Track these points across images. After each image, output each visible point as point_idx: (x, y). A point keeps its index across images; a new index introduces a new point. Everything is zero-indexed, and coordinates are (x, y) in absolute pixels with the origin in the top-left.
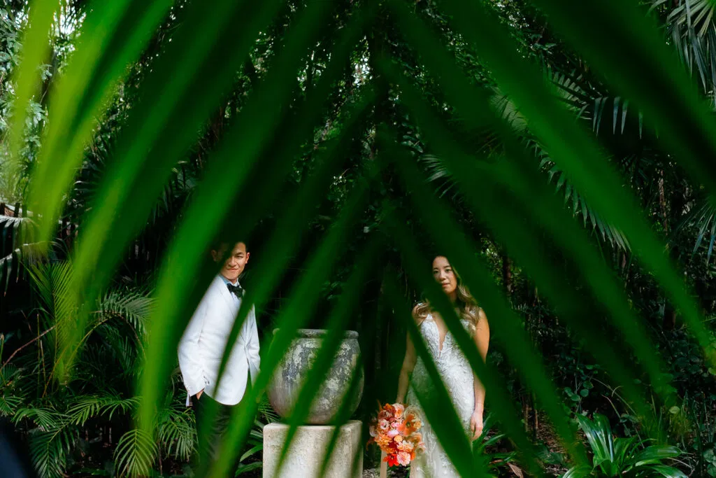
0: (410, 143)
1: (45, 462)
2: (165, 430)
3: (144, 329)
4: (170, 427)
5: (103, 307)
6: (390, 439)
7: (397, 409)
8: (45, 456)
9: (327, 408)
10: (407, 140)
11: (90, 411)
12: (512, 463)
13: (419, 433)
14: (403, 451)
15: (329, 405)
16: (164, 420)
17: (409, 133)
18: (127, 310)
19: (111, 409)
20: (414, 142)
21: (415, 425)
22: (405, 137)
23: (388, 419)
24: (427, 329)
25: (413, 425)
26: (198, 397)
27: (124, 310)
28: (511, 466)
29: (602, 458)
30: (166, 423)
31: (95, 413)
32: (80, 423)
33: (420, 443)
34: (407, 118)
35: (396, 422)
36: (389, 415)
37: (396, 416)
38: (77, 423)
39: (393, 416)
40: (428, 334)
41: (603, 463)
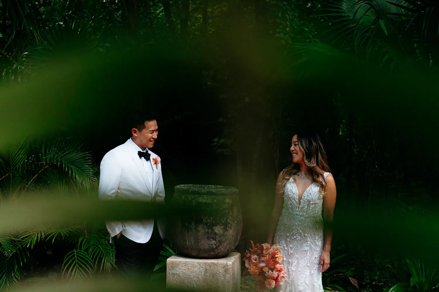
0: (282, 35)
1: (5, 275)
2: (93, 251)
3: (77, 176)
4: (96, 248)
5: (46, 159)
6: (260, 269)
7: (265, 248)
8: (4, 270)
9: (215, 247)
10: (279, 33)
11: (38, 236)
12: (351, 276)
13: (282, 265)
14: (269, 278)
15: (215, 245)
16: (91, 243)
17: (281, 27)
18: (63, 162)
19: (53, 236)
20: (285, 35)
21: (277, 259)
22: (278, 30)
23: (258, 255)
24: (289, 190)
25: (276, 259)
26: (118, 237)
27: (61, 161)
28: (350, 278)
29: (417, 280)
30: (94, 245)
31: (41, 239)
32: (30, 246)
33: (283, 272)
34: (280, 16)
35: (264, 256)
36: (259, 251)
37: (264, 252)
38: (28, 246)
39: (262, 253)
40: (290, 193)
41: (418, 283)
